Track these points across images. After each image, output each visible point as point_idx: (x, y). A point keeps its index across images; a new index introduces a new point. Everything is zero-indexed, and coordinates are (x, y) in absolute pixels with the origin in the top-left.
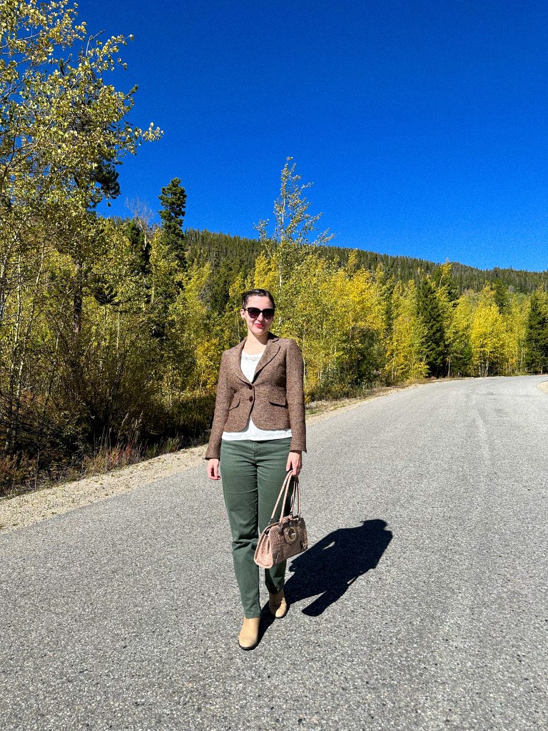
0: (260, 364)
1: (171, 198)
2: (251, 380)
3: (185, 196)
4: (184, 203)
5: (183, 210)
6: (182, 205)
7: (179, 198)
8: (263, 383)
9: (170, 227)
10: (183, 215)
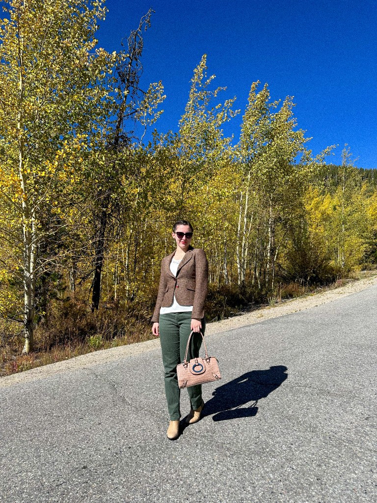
0: (180, 265)
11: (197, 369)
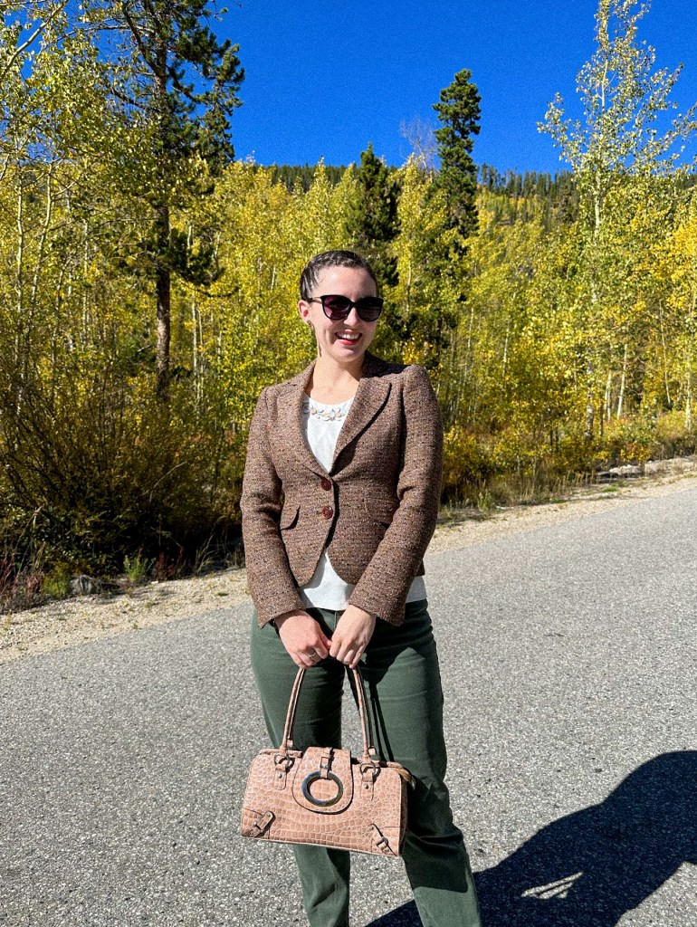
0: (346, 429)
1: (453, 106)
2: (328, 468)
3: (478, 100)
4: (479, 111)
5: (477, 123)
6: (473, 114)
7: (467, 104)
8: (356, 476)
9: (450, 154)
10: (477, 133)
11: (322, 790)
